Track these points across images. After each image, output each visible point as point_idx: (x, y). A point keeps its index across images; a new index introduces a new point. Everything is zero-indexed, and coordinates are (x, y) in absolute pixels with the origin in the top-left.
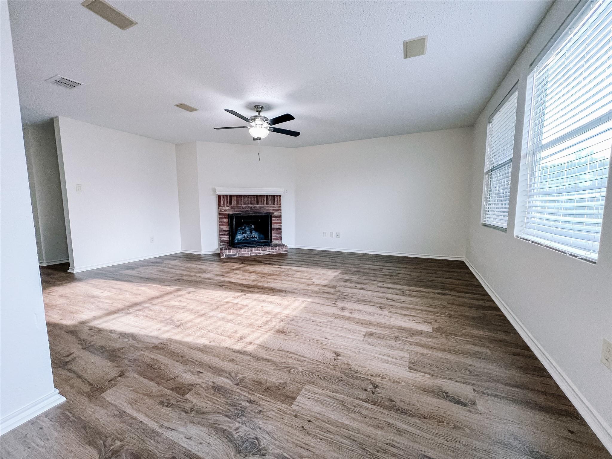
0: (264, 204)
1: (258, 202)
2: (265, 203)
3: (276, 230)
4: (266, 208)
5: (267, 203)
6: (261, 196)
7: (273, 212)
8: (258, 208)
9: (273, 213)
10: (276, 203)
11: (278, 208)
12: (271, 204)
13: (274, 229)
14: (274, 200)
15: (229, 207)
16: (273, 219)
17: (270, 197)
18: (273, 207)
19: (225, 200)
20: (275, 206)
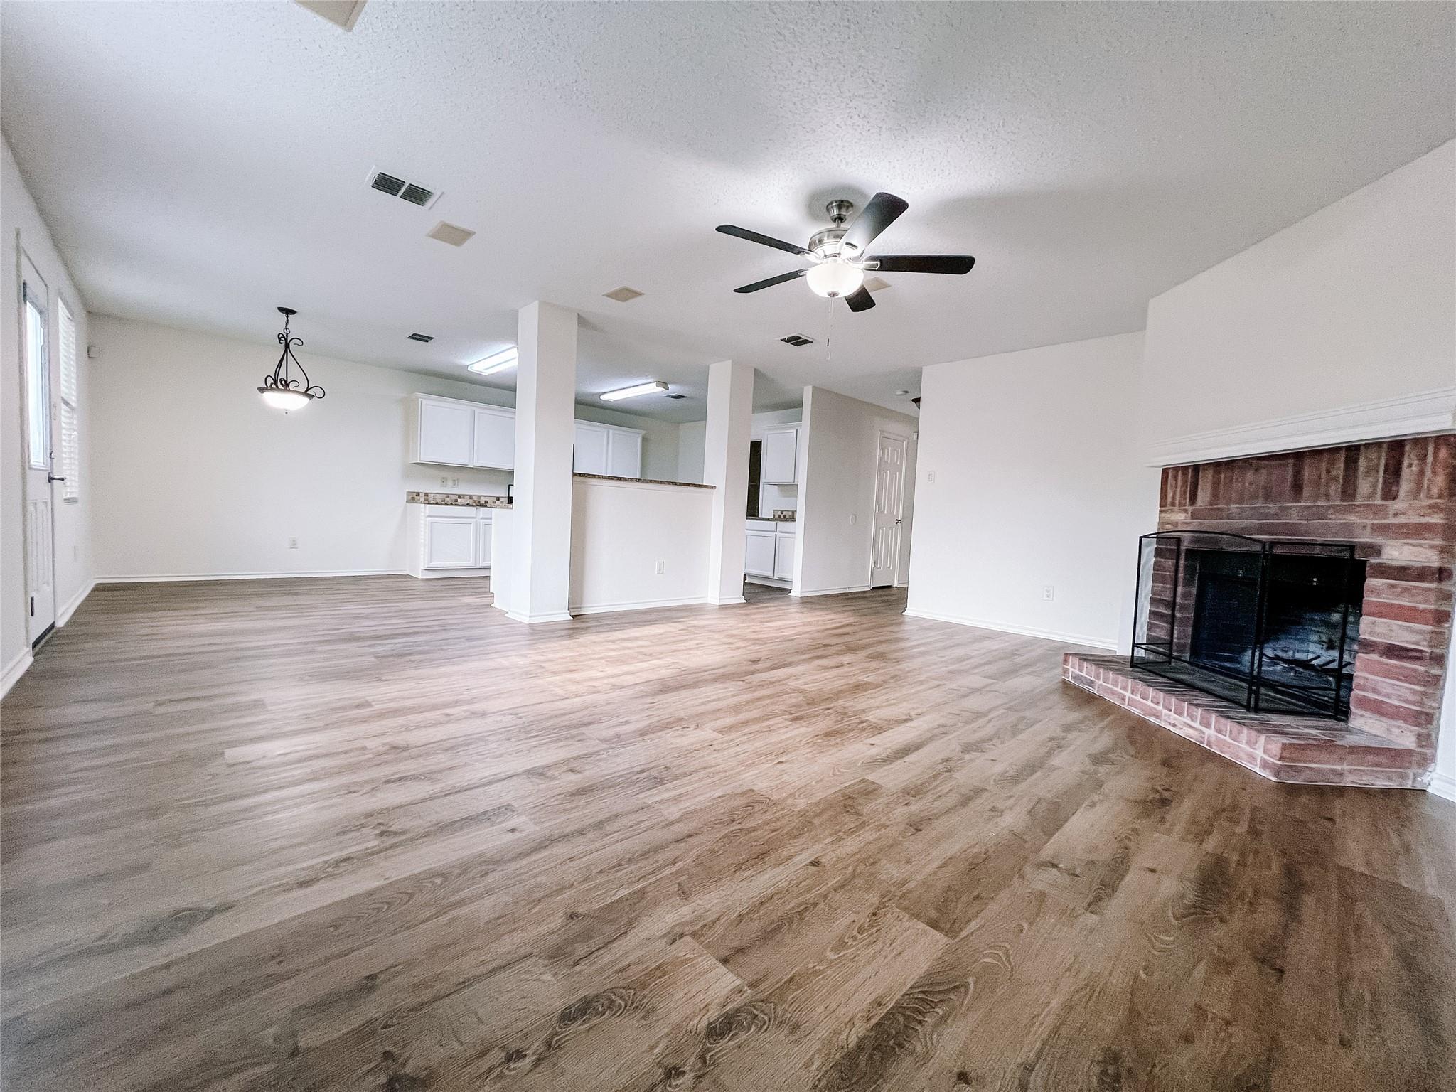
0: (1327, 496)
1: (1297, 487)
2: (1335, 489)
3: (1382, 654)
4: (1335, 519)
5: (1349, 491)
6: (1317, 453)
7: (1377, 540)
8: (1293, 518)
9: (1377, 551)
10: (1405, 486)
11: (1418, 520)
12: (1371, 496)
13: (1368, 646)
14: (1394, 472)
15: (1186, 511)
16: (1371, 582)
17: (1372, 454)
18: (1377, 511)
19: (1179, 487)
20: (1397, 505)
